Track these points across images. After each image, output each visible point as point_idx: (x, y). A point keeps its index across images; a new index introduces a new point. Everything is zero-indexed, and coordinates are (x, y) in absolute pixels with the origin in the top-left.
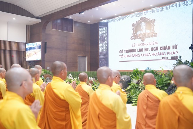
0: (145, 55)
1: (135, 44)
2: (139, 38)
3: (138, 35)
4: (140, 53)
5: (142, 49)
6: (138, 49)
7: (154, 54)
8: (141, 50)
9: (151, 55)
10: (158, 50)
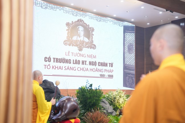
0: (82, 69)
1: (69, 52)
2: (75, 46)
3: (74, 41)
4: (77, 66)
5: (79, 61)
6: (73, 60)
7: (92, 70)
8: (77, 62)
9: (89, 70)
10: (96, 65)
